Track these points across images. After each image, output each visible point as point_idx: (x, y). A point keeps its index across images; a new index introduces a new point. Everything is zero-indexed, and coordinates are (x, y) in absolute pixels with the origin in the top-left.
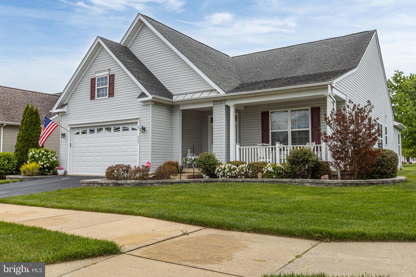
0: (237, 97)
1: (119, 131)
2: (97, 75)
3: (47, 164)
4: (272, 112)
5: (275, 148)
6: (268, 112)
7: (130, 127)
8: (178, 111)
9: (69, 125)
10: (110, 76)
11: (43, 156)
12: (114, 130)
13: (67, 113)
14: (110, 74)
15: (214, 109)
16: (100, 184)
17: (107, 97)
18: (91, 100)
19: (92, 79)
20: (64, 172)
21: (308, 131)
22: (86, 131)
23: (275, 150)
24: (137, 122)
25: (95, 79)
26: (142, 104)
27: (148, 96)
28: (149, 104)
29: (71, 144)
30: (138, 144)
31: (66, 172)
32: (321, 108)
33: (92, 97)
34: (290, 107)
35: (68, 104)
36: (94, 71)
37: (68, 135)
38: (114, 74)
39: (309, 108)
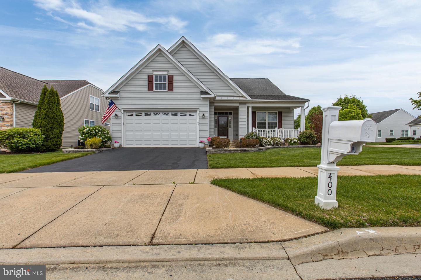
0: (256, 102)
1: (177, 116)
2: (154, 73)
3: (105, 139)
4: (257, 112)
5: (275, 130)
6: (256, 112)
7: (188, 114)
8: (213, 106)
9: (123, 108)
10: (169, 76)
11: (99, 132)
12: (172, 115)
13: (119, 99)
14: (169, 74)
15: (239, 107)
16: (228, 151)
17: (167, 91)
18: (148, 91)
19: (149, 76)
20: (119, 145)
21: (276, 123)
22: (141, 114)
23: (275, 131)
24: (197, 111)
25: (152, 76)
26: (202, 99)
27: (211, 94)
28: (208, 100)
29: (124, 123)
30: (198, 126)
31: (121, 145)
32: (283, 112)
33: (150, 89)
34: (267, 110)
35: (120, 92)
36: (153, 69)
37: (122, 116)
38: (173, 75)
39: (277, 112)
